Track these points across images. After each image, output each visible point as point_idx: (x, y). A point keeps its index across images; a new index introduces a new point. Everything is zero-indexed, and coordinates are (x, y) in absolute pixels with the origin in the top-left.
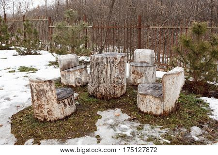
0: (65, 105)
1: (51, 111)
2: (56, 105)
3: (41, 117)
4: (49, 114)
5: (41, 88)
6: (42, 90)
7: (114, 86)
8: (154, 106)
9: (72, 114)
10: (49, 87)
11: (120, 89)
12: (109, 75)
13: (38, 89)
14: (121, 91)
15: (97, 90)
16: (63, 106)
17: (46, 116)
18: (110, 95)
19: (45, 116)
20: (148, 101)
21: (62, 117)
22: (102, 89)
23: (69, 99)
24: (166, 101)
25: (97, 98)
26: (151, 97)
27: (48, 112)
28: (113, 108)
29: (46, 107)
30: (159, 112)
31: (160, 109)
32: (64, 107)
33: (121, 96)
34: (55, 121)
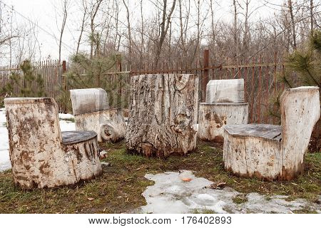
0: (79, 156)
1: (47, 165)
2: (59, 153)
3: (26, 179)
4: (42, 172)
5: (28, 116)
6: (30, 120)
7: (177, 131)
8: (263, 160)
9: (93, 177)
10: (45, 113)
11: (187, 137)
12: (166, 110)
13: (22, 118)
14: (189, 142)
15: (144, 140)
16: (74, 156)
17: (38, 177)
18: (169, 147)
19: (34, 177)
20: (250, 149)
21: (72, 180)
22: (154, 137)
23: (87, 146)
24: (288, 147)
25: (142, 155)
26: (256, 141)
27: (41, 169)
28: (176, 169)
29: (38, 156)
30: (273, 172)
31: (275, 166)
32: (76, 160)
33: (189, 152)
34: (56, 189)
